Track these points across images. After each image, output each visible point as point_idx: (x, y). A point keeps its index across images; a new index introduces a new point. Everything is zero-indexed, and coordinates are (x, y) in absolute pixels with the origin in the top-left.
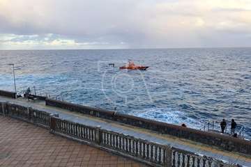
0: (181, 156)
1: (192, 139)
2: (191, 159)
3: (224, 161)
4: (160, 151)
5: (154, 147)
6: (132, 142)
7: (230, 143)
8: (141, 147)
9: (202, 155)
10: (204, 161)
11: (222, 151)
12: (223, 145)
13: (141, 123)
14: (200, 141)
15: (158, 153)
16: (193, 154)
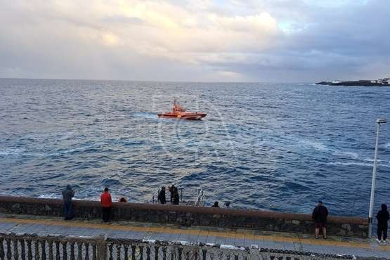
0: (122, 249)
1: (137, 219)
2: (137, 250)
3: (183, 243)
4: (87, 249)
5: (76, 245)
6: (33, 245)
7: (188, 215)
8: (51, 251)
9: (153, 241)
10: (157, 249)
11: (179, 228)
12: (180, 219)
13: (48, 208)
14: (148, 220)
15: (84, 252)
16: (140, 241)
